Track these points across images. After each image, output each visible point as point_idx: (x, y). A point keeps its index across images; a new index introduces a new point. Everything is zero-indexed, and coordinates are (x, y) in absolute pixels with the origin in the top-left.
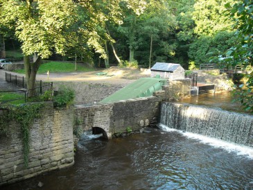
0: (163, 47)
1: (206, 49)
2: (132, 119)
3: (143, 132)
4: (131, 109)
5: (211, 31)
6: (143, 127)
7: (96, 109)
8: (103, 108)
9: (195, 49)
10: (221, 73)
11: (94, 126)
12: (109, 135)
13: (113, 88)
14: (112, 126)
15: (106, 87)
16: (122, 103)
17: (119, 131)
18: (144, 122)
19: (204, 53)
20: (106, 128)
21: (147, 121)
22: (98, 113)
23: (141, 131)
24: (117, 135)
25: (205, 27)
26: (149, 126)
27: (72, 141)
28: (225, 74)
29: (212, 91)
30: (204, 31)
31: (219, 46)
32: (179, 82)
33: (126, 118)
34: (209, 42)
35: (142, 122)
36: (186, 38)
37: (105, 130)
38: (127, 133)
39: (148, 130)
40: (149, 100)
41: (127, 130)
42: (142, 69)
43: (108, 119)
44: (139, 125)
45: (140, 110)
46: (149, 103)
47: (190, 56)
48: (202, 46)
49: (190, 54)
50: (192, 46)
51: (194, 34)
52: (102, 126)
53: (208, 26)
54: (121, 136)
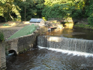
0: (31, 11)
1: (50, 12)
2: (26, 44)
3: (31, 50)
4: (26, 40)
5: (51, 4)
6: (31, 48)
7: (11, 42)
8: (14, 41)
9: (45, 12)
10: (57, 22)
11: (11, 50)
12: (17, 53)
13: (14, 31)
14: (18, 49)
15: (10, 31)
16: (22, 38)
17: (22, 50)
18: (31, 45)
19: (49, 13)
20: (16, 50)
21: (32, 45)
22: (12, 43)
23: (30, 50)
24: (21, 52)
25: (49, 2)
26: (33, 47)
27: (5, 57)
28: (59, 22)
29: (56, 30)
30: (48, 4)
31: (55, 10)
32: (44, 27)
33: (24, 45)
34: (51, 8)
35: (30, 45)
36: (41, 7)
37: (16, 51)
38: (25, 51)
39: (33, 49)
40: (32, 35)
41: (25, 50)
42: (23, 22)
43: (17, 46)
44: (29, 47)
45: (29, 40)
46: (33, 37)
47: (43, 15)
48: (48, 10)
49: (42, 14)
50: (44, 10)
51: (44, 5)
52: (14, 49)
53: (50, 1)
54: (22, 53)
